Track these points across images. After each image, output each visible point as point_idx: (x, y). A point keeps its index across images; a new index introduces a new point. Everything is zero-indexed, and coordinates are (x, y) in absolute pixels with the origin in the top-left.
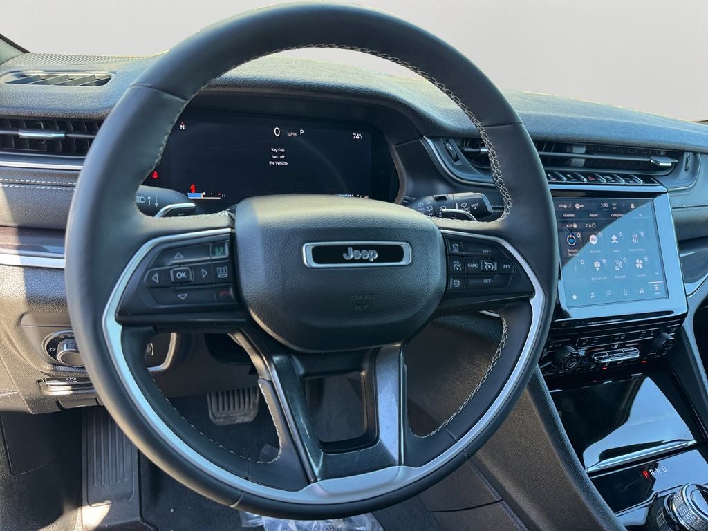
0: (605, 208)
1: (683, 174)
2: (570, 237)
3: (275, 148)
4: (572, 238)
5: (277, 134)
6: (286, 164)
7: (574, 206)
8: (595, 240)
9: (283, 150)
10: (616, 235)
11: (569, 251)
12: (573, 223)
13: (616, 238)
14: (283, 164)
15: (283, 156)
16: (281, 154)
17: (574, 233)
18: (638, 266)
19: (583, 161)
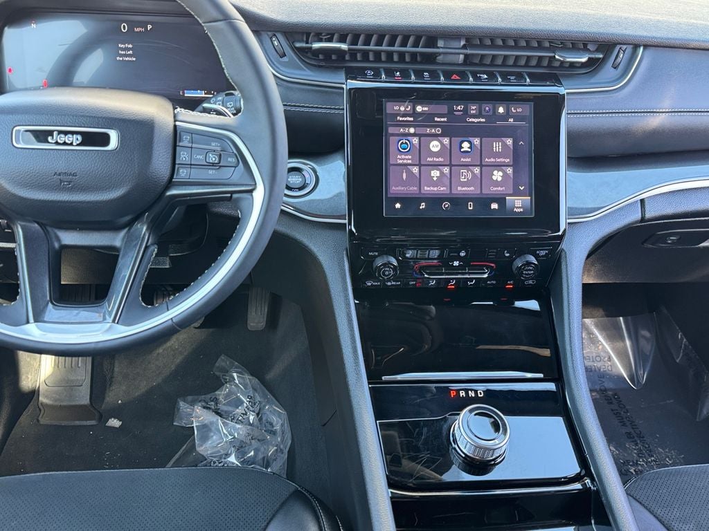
0: (459, 111)
1: (608, 71)
2: (402, 143)
3: (122, 44)
4: (406, 143)
5: (124, 29)
6: (134, 59)
7: (414, 109)
8: (437, 146)
9: (130, 46)
10: (470, 142)
11: (399, 157)
12: (409, 126)
13: (469, 145)
14: (130, 59)
15: (131, 52)
16: (129, 49)
17: (409, 138)
18: (494, 178)
19: (462, 57)
